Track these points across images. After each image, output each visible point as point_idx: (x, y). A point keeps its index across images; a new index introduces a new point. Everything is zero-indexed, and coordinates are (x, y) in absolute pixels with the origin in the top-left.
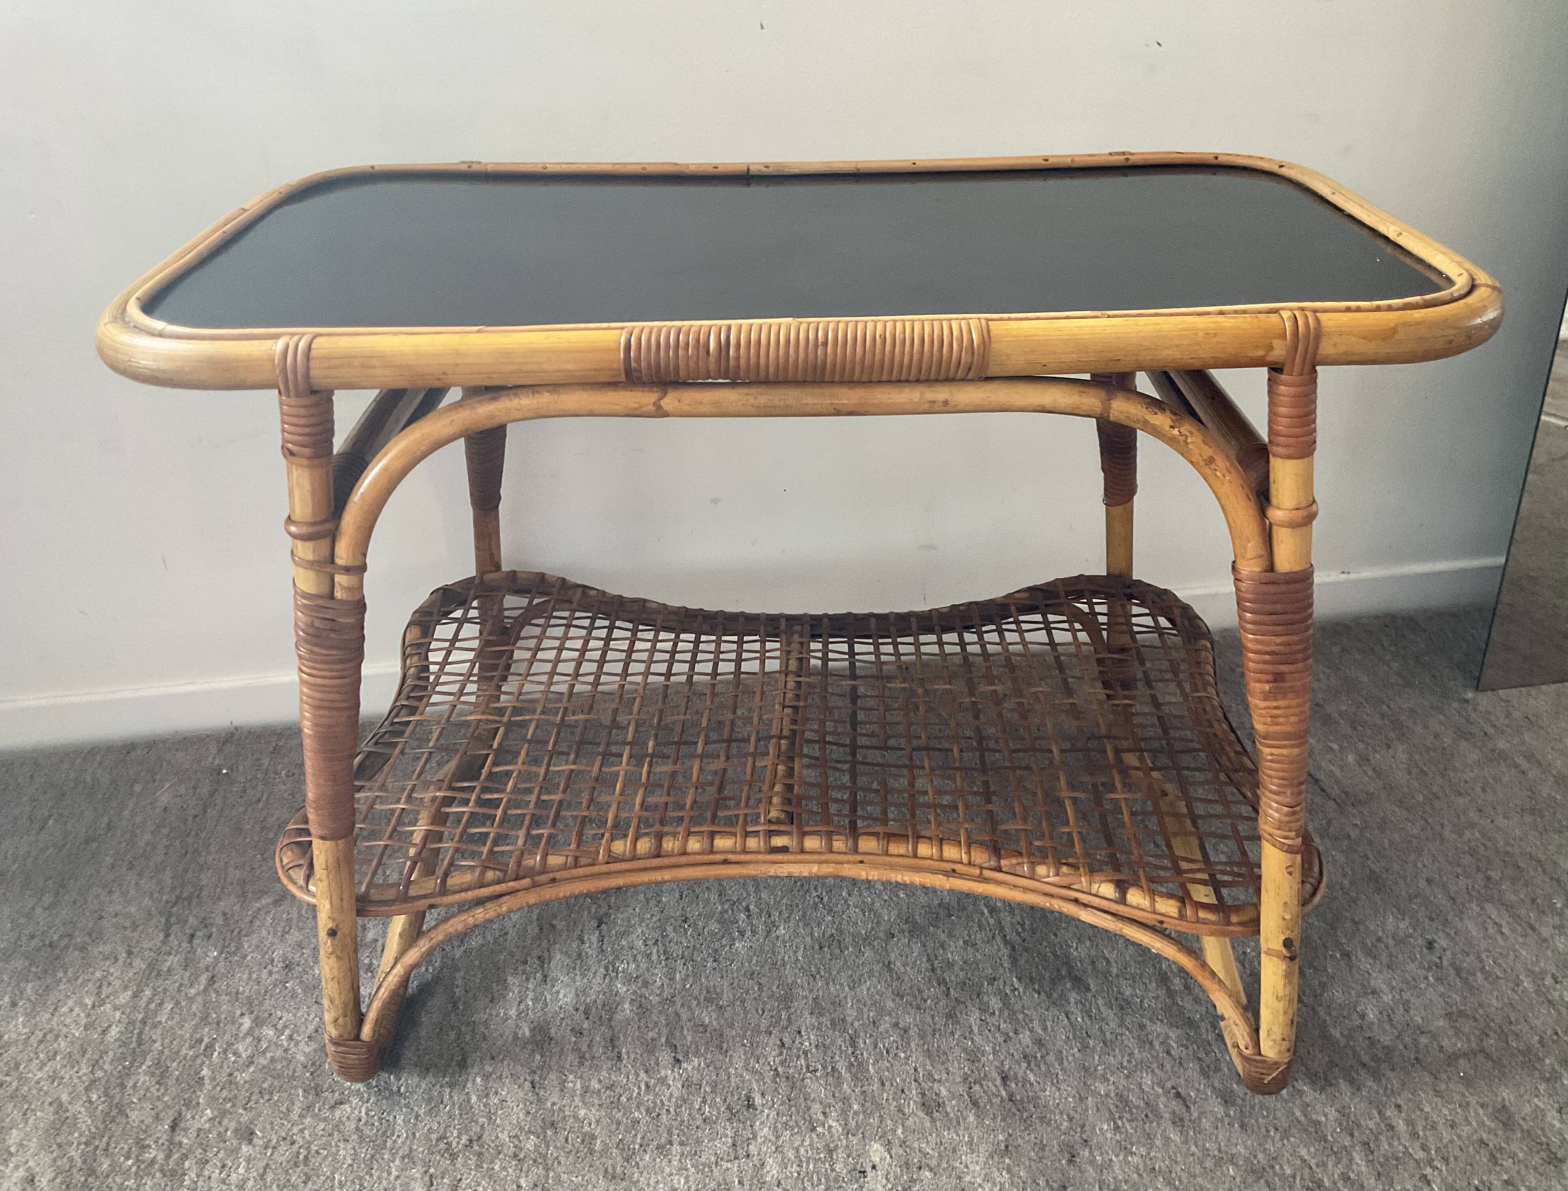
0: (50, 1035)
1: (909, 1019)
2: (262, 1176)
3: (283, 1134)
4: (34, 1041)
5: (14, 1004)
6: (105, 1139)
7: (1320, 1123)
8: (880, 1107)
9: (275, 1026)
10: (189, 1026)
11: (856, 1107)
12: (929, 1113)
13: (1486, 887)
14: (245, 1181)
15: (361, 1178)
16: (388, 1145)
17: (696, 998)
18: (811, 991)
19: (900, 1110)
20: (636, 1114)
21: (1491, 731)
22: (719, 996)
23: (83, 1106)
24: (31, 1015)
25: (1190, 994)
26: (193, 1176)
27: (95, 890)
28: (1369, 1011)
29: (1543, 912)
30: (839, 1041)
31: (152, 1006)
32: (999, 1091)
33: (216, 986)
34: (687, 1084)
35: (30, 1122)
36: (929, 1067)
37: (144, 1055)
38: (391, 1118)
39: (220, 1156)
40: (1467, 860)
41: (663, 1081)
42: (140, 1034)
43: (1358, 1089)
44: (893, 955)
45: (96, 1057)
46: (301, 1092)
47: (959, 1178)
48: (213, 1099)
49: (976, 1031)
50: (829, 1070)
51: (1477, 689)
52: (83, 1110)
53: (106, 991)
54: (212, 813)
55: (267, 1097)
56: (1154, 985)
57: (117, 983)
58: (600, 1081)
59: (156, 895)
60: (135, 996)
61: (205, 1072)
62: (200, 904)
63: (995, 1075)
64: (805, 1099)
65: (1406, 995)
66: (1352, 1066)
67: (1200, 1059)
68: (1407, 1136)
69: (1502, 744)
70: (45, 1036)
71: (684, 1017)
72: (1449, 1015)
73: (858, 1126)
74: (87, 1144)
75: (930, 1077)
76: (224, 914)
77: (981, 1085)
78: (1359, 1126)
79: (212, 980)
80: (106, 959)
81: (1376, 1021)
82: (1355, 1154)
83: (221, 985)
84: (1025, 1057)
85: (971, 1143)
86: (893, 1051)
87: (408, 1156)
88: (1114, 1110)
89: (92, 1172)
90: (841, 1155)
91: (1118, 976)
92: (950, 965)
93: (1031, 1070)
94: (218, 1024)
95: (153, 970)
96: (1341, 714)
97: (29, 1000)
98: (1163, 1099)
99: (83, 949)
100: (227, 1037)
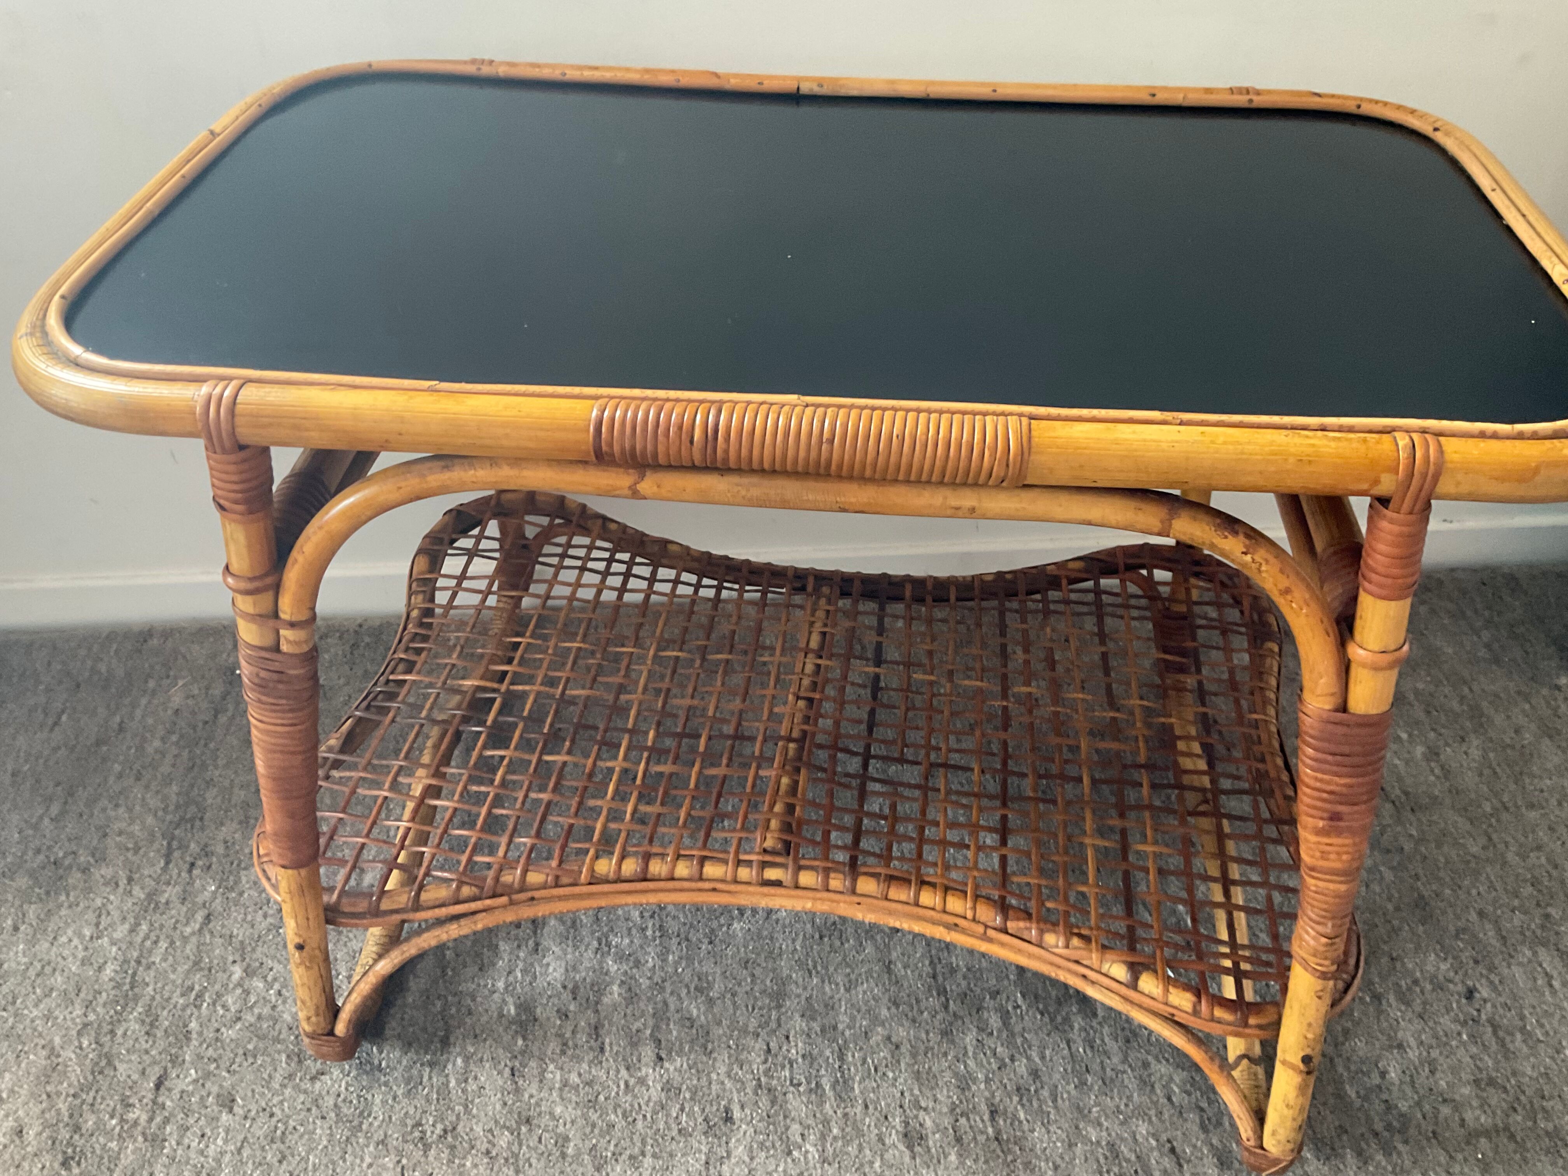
0: (48, 968)
2: (239, 1151)
3: (263, 1105)
4: (32, 973)
5: (16, 929)
6: (93, 1093)
9: (265, 978)
10: (181, 970)
14: (222, 1154)
15: (333, 1162)
16: (364, 1126)
23: (74, 1052)
24: (31, 942)
26: (173, 1143)
27: (102, 803)
31: (148, 943)
33: (211, 926)
35: (23, 1066)
37: (136, 999)
38: (369, 1098)
39: (201, 1123)
45: (90, 997)
46: (284, 1058)
48: (198, 1057)
52: (73, 1057)
53: (104, 921)
55: (250, 1060)
57: (116, 914)
59: (160, 814)
60: (132, 930)
61: (193, 1025)
62: (202, 829)
70: (43, 968)
74: (75, 1097)
76: (225, 842)
79: (208, 919)
80: (107, 884)
83: (216, 925)
87: (383, 1142)
89: (77, 1129)
94: (210, 970)
95: (151, 902)
97: (31, 925)
99: (86, 870)
100: (217, 987)
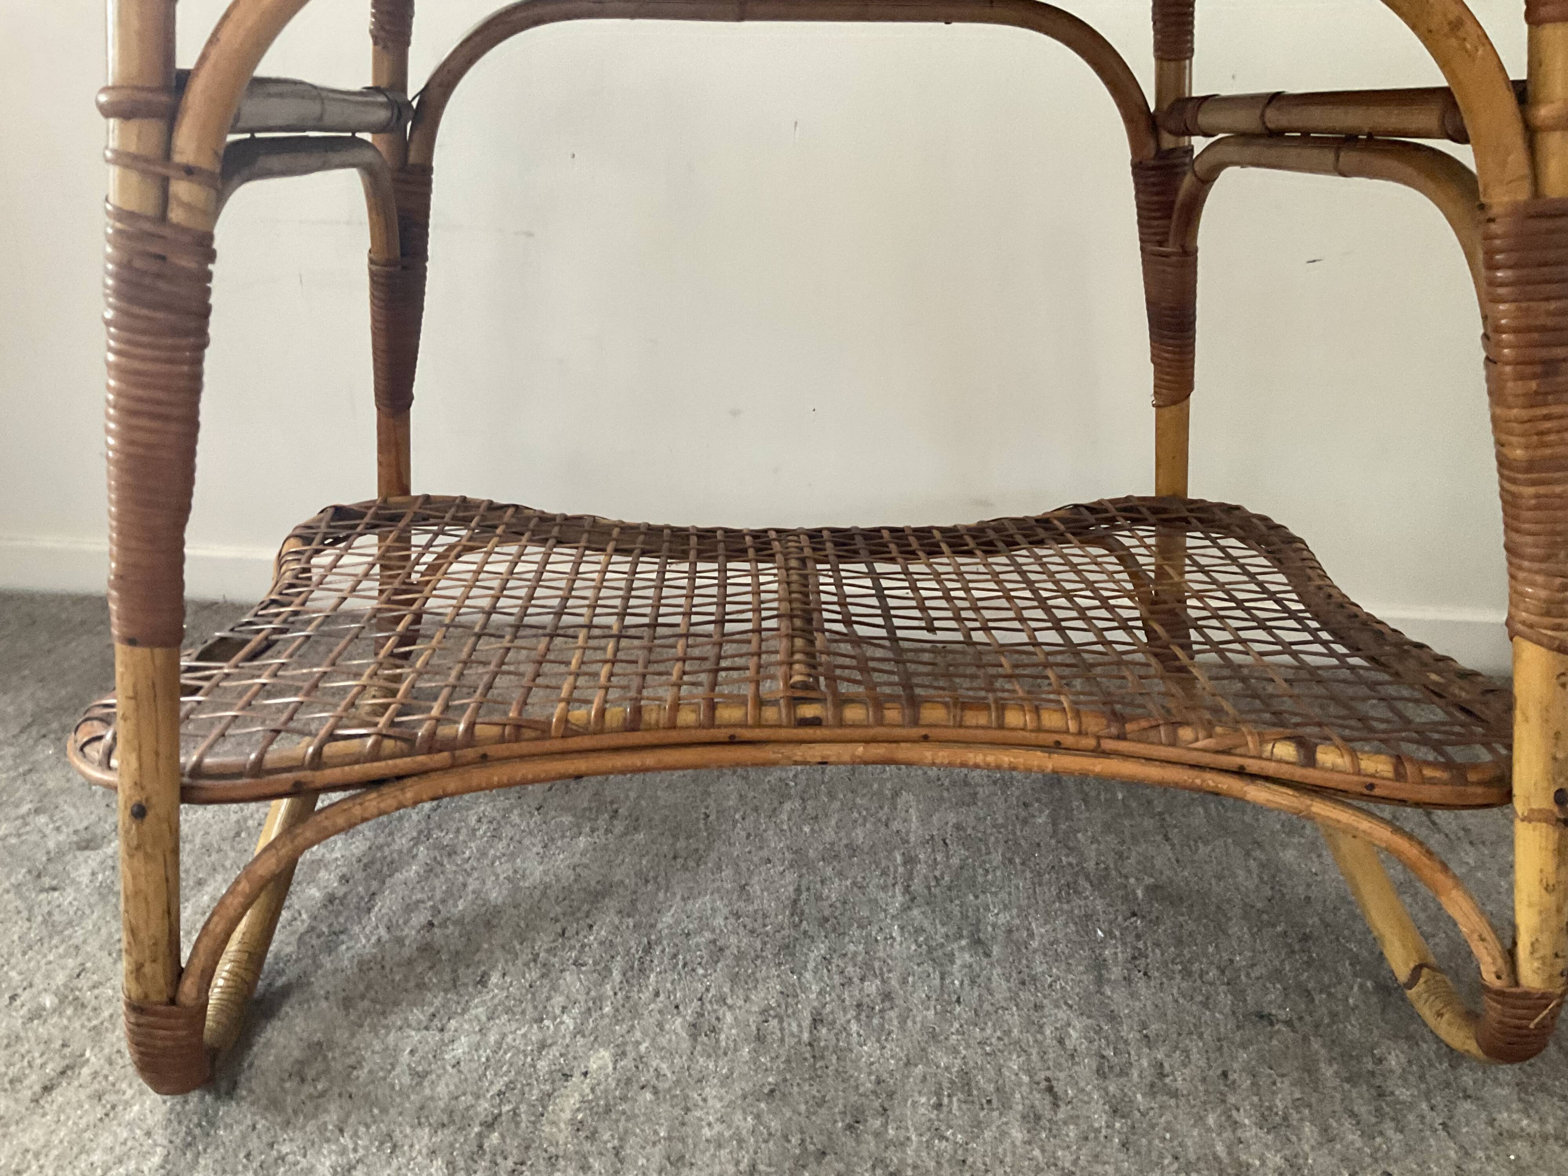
8: (636, 1016)
11: (607, 1009)
12: (694, 1036)
19: (660, 1026)
44: (755, 879)
47: (687, 1110)
49: (810, 968)
50: (600, 967)
63: (806, 1016)
64: (551, 989)
73: (596, 1029)
75: (720, 999)
77: (781, 1023)
84: (858, 1006)
85: (727, 1077)
86: (691, 966)
90: (553, 1053)
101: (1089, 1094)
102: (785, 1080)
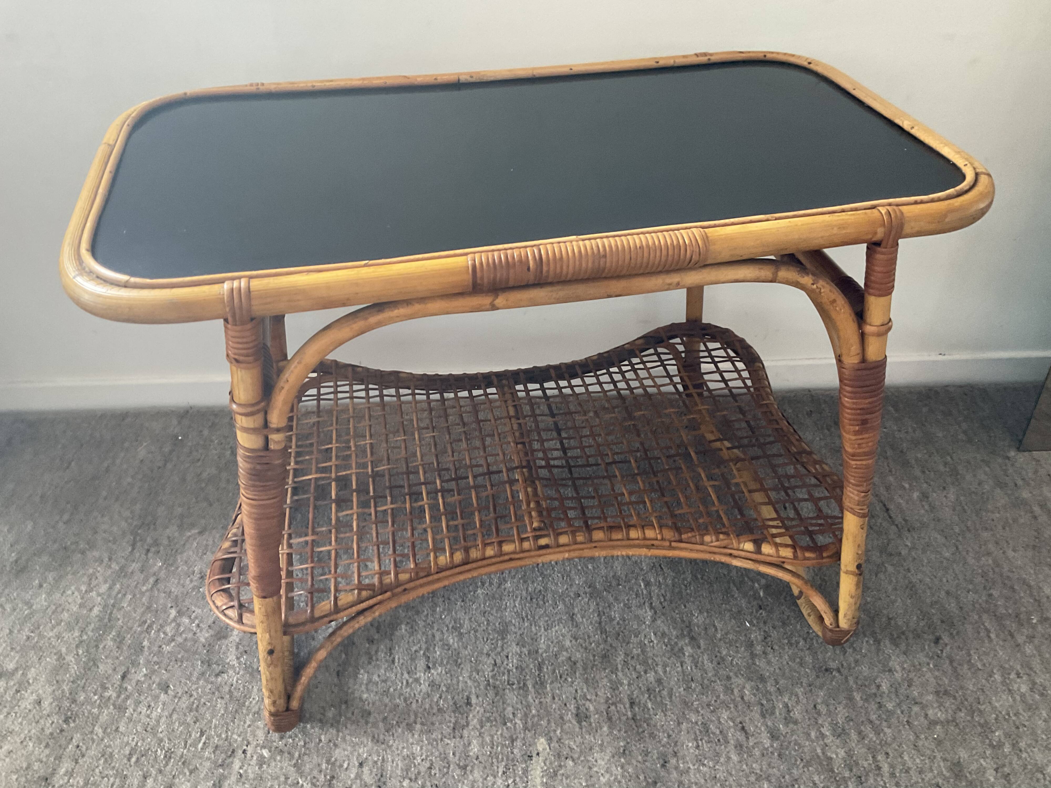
0: (59, 609)
1: (578, 655)
2: (171, 716)
3: (186, 690)
4: (50, 611)
5: (41, 586)
6: (84, 681)
7: (831, 759)
8: (548, 713)
9: (190, 617)
10: (140, 611)
11: (534, 712)
12: (579, 722)
13: (987, 602)
14: (160, 717)
15: (227, 724)
16: (247, 703)
17: (447, 626)
18: (520, 629)
19: (562, 718)
20: (398, 701)
21: (1020, 483)
22: (461, 626)
23: (74, 657)
24: (49, 594)
25: (766, 658)
26: (131, 710)
27: (95, 513)
28: (883, 684)
29: (1022, 625)
30: (531, 666)
31: (120, 596)
32: (626, 711)
33: (158, 586)
34: (432, 684)
35: (42, 664)
36: (585, 690)
37: (112, 627)
38: (250, 687)
39: (148, 699)
40: (979, 579)
41: (417, 680)
42: (111, 613)
43: (863, 738)
44: (576, 610)
45: (84, 626)
46: (199, 663)
47: (590, 768)
48: (148, 662)
49: (620, 669)
50: (522, 685)
51: (1018, 449)
52: (73, 660)
53: (94, 583)
54: (169, 466)
55: (179, 664)
56: (743, 649)
57: (101, 579)
58: (379, 676)
59: (130, 521)
60: (110, 588)
61: (146, 643)
62: (155, 529)
63: (626, 700)
64: (503, 703)
65: (912, 675)
66: (862, 722)
67: (762, 705)
68: (887, 774)
69: (1025, 494)
70: (56, 608)
71: (437, 638)
72: (937, 693)
73: (533, 725)
74: (73, 682)
75: (585, 697)
76: (169, 537)
77: (616, 707)
78: (857, 764)
79: (157, 581)
80: (96, 561)
81: (887, 692)
82: (850, 783)
83: (161, 586)
84: (648, 690)
85: (602, 745)
86: (564, 677)
87: (258, 713)
88: (698, 732)
89: (74, 701)
90: (518, 743)
91: (720, 640)
92: (612, 619)
93: (650, 700)
94: (157, 612)
95: (123, 572)
96: (917, 460)
97: (50, 584)
98: (732, 730)
99: (83, 552)
100: (161, 621)
101: (760, 729)
102: (628, 743)
